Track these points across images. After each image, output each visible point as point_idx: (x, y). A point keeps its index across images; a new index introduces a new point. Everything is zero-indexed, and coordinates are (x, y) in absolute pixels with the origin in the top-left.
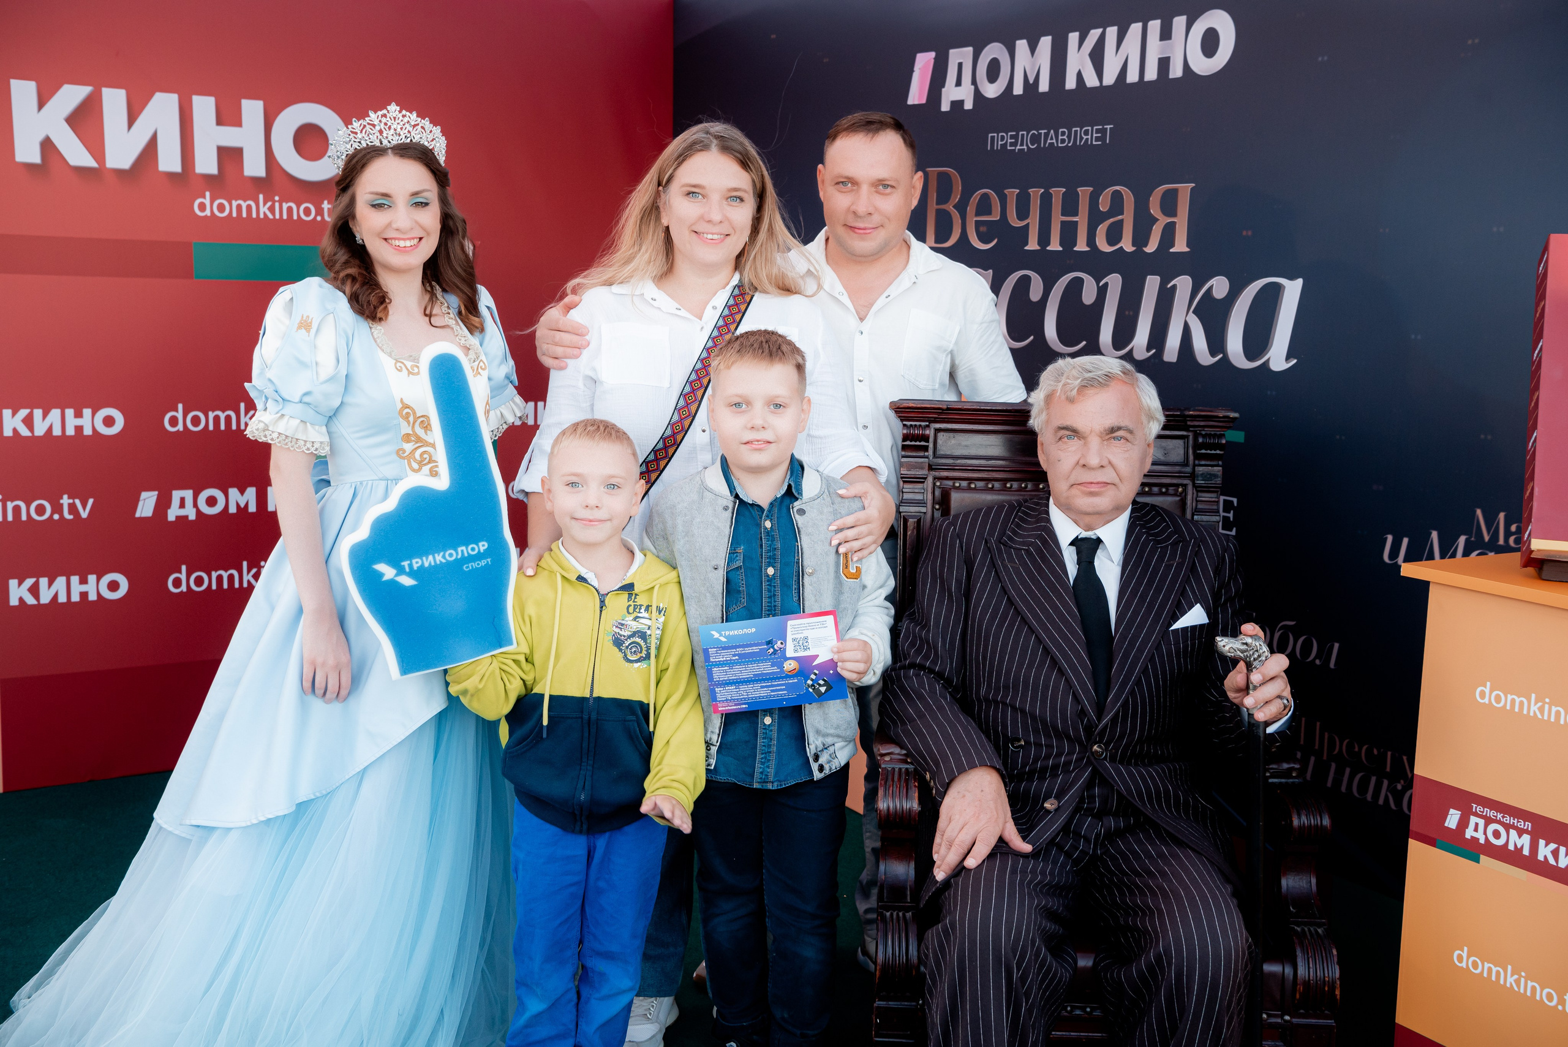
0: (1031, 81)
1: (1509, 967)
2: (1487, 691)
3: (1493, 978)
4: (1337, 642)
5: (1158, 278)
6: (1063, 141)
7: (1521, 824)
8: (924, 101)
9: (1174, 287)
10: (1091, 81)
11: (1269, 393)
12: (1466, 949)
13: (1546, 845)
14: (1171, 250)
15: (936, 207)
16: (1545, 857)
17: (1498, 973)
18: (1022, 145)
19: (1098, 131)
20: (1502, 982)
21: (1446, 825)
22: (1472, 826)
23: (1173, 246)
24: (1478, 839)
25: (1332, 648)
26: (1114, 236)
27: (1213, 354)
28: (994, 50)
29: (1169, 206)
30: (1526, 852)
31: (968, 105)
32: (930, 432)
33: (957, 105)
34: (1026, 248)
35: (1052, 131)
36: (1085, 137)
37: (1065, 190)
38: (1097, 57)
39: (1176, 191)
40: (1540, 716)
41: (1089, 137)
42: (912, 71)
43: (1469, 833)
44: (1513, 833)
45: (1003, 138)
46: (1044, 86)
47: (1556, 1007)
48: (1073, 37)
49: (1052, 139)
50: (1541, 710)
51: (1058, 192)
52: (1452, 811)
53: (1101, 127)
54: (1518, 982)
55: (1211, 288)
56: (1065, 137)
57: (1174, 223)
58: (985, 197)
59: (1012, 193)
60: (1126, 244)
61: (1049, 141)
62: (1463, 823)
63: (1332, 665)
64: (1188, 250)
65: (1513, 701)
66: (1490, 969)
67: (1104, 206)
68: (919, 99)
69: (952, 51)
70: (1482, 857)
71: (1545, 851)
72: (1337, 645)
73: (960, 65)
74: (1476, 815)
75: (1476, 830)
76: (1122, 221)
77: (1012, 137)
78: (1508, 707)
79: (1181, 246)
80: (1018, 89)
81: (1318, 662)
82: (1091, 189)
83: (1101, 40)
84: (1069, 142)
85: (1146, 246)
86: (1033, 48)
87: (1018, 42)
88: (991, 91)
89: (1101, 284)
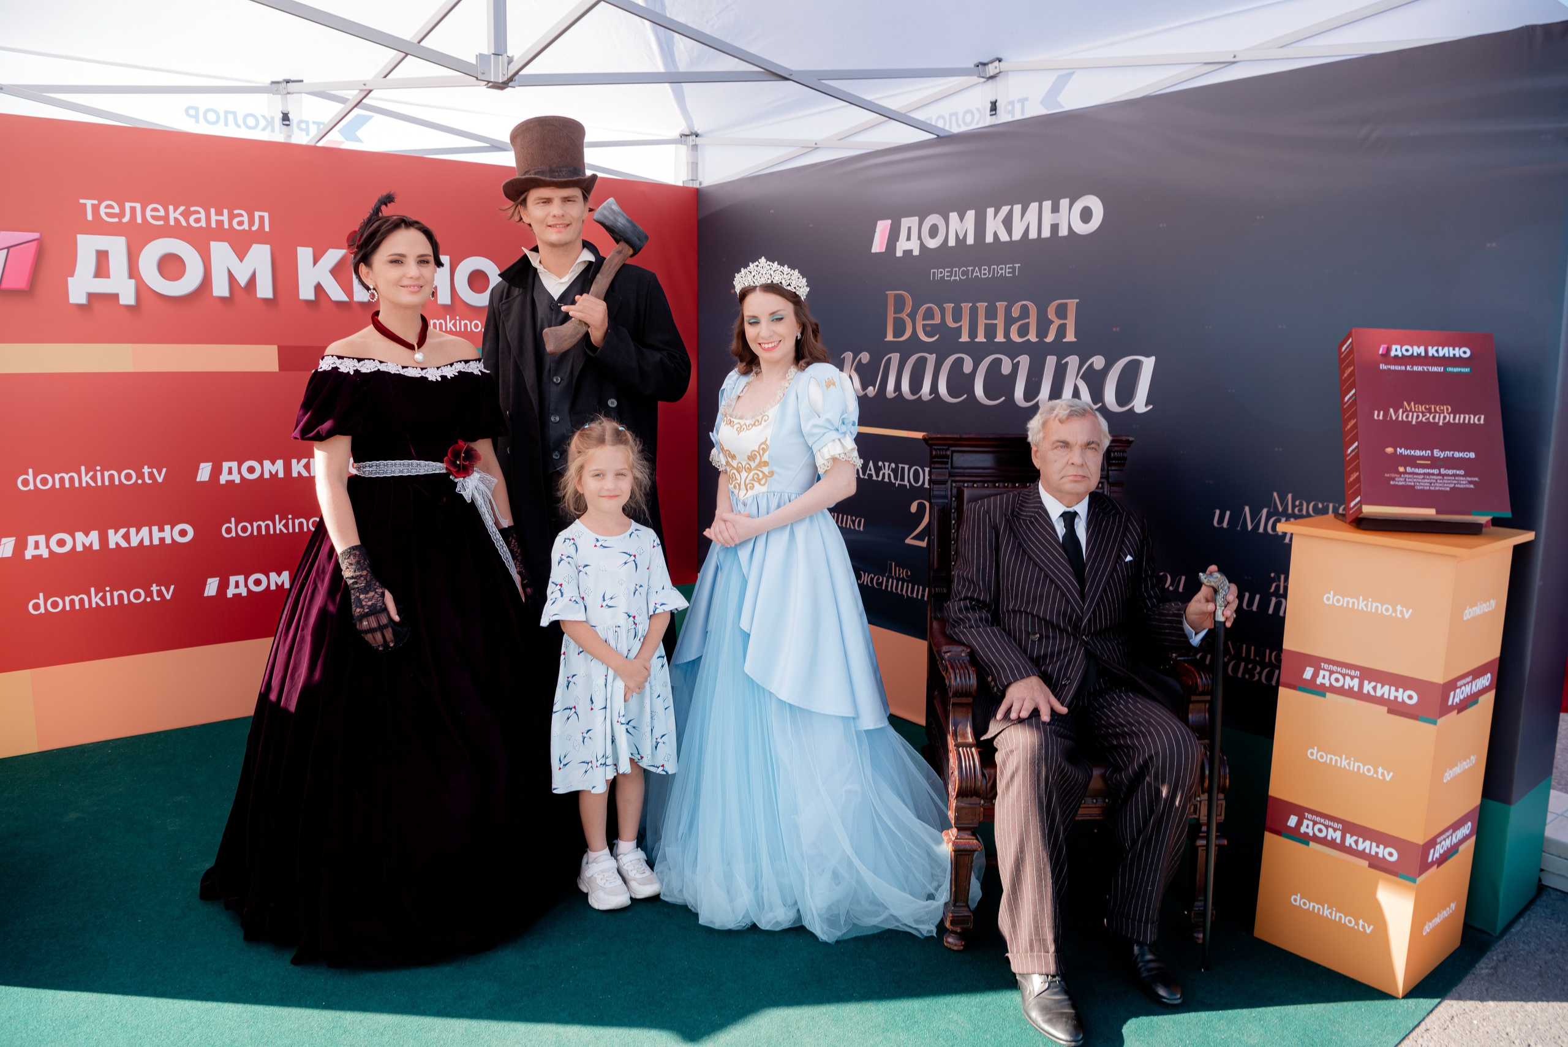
0: (961, 238)
1: (1344, 756)
2: (1331, 596)
3: (1333, 763)
4: (1184, 575)
5: (1055, 357)
6: (985, 274)
7: (1353, 673)
8: (884, 250)
9: (1067, 363)
10: (1004, 237)
11: (1134, 426)
12: (1316, 748)
13: (1369, 683)
14: (1064, 340)
15: (893, 315)
16: (1368, 691)
17: (1336, 760)
18: (955, 276)
19: (1009, 268)
20: (1339, 765)
21: (1304, 677)
22: (1321, 676)
23: (1065, 337)
24: (1325, 684)
25: (1180, 579)
26: (1023, 331)
27: (1095, 402)
28: (934, 219)
29: (1062, 312)
30: (1356, 689)
31: (916, 253)
32: (949, 453)
33: (908, 253)
34: (960, 340)
35: (977, 268)
36: (1000, 272)
37: (987, 304)
38: (1008, 223)
39: (1066, 304)
40: (1365, 609)
41: (1004, 271)
42: (875, 232)
43: (1319, 681)
44: (1348, 678)
45: (941, 273)
46: (970, 240)
47: (1372, 776)
48: (990, 211)
49: (977, 272)
50: (1366, 606)
51: (982, 306)
52: (1308, 669)
53: (1011, 265)
54: (1349, 764)
55: (1092, 363)
56: (986, 272)
57: (1065, 324)
58: (929, 309)
59: (949, 307)
60: (1032, 337)
61: (975, 274)
62: (1315, 675)
63: (1181, 590)
64: (1075, 340)
65: (1348, 602)
66: (1331, 759)
67: (1015, 312)
68: (880, 249)
69: (903, 220)
70: (1328, 694)
71: (1368, 687)
72: (1183, 578)
73: (909, 229)
74: (1324, 669)
75: (1324, 678)
76: (1029, 322)
77: (947, 272)
78: (1345, 605)
79: (1070, 337)
80: (952, 242)
81: (1171, 588)
82: (1006, 303)
83: (1010, 213)
84: (989, 274)
85: (1046, 337)
86: (962, 218)
87: (951, 214)
88: (932, 244)
89: (1015, 362)
